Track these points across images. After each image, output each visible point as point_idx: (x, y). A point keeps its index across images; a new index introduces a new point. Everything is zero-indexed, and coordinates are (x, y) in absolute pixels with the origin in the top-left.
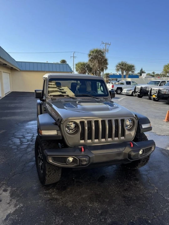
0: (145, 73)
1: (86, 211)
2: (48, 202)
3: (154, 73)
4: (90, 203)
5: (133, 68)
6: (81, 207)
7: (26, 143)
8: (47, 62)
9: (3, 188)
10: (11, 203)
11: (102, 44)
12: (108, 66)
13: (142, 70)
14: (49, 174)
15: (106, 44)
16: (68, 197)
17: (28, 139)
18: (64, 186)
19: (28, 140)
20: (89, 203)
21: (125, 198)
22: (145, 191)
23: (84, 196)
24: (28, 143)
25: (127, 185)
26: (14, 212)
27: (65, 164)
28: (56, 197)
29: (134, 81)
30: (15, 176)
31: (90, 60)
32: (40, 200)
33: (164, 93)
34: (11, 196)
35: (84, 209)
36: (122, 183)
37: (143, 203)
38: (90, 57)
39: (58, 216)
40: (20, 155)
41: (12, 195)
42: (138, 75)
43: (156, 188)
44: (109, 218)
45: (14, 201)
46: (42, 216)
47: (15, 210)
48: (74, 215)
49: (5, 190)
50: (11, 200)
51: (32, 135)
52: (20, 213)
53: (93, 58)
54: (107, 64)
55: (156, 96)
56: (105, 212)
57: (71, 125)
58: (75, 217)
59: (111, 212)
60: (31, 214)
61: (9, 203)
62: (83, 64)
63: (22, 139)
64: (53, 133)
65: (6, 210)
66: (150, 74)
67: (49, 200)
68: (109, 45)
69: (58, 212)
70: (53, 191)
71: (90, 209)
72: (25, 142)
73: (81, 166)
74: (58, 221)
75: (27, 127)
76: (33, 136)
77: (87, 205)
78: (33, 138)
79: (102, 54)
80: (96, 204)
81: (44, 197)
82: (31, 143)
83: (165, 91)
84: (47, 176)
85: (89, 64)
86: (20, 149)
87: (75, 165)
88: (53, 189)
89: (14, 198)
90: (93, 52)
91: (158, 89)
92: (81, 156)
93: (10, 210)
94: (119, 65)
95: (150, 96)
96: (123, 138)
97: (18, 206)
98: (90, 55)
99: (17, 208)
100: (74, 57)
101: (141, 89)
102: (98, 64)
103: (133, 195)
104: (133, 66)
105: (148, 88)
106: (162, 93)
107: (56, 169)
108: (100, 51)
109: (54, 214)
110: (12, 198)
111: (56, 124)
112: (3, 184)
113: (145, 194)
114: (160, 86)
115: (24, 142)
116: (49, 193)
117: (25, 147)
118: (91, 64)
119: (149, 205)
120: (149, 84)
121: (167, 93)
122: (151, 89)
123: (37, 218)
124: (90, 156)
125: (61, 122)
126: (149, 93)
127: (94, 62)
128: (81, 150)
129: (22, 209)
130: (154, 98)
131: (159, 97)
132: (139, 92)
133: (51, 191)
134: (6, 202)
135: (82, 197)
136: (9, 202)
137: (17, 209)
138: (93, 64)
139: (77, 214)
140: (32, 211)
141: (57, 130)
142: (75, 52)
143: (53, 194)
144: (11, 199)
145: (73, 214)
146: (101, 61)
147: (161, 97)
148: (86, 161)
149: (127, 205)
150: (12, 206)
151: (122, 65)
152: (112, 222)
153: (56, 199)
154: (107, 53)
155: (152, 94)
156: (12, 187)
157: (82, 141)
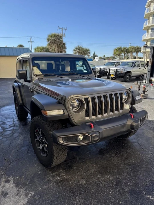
0: (97, 56)
1: (102, 185)
2: (60, 184)
3: (104, 56)
4: (102, 177)
5: (89, 52)
6: (95, 182)
7: (10, 129)
8: (6, 46)
9: (3, 180)
10: (20, 194)
11: (59, 29)
12: (66, 50)
13: (94, 53)
14: (57, 155)
15: (62, 29)
16: (78, 175)
17: (9, 124)
18: (68, 165)
19: (9, 126)
20: (100, 177)
21: (130, 166)
22: (143, 157)
23: (92, 171)
24: (11, 128)
25: (126, 153)
26: (27, 202)
27: (76, 142)
28: (65, 177)
29: (92, 63)
30: (12, 164)
31: (49, 44)
32: (51, 184)
33: (121, 72)
34: (17, 186)
35: (98, 183)
36: (121, 153)
37: (146, 167)
38: (48, 41)
39: (77, 196)
40: (8, 142)
41: (18, 184)
42: (92, 59)
43: (151, 152)
44: (126, 187)
45: (22, 191)
46: (60, 200)
47: (28, 200)
48: (92, 191)
49: (7, 182)
50: (18, 191)
51: (12, 120)
52: (35, 202)
53: (52, 43)
54: (65, 48)
55: (114, 75)
56: (119, 182)
57: (75, 102)
58: (93, 193)
59: (124, 181)
60: (48, 201)
61: (17, 195)
62: (42, 48)
63: (3, 126)
64: (59, 112)
65: (18, 202)
66: (101, 57)
67: (60, 182)
68: (65, 30)
69: (74, 192)
70: (61, 172)
71: (104, 183)
72: (8, 128)
73: (94, 142)
74: (79, 201)
75: (3, 112)
76: (14, 121)
77: (100, 179)
78: (14, 122)
79: (60, 38)
80: (107, 177)
81: (54, 180)
82: (15, 128)
83: (121, 70)
84: (55, 158)
85: (48, 48)
86: (6, 135)
87: (87, 142)
88: (59, 170)
89: (21, 188)
90: (51, 36)
91: (116, 69)
92: (92, 133)
93: (23, 201)
94: (76, 49)
95: (109, 75)
96: (121, 111)
97: (30, 195)
98: (48, 39)
99: (29, 197)
100: (31, 42)
101: (101, 70)
102: (58, 48)
103: (135, 161)
104: (88, 50)
105: (106, 69)
106: (119, 72)
107: (63, 150)
108: (58, 35)
109: (72, 195)
110: (19, 188)
111: (59, 103)
112: (2, 175)
113: (144, 159)
114: (115, 66)
115: (6, 128)
116: (57, 175)
117: (10, 133)
118: (50, 48)
119: (153, 168)
120: (106, 65)
121: (123, 72)
122: (110, 69)
123: (56, 202)
124: (100, 131)
125: (64, 101)
126: (108, 73)
127: (53, 46)
128: (91, 127)
129: (36, 197)
130: (112, 77)
131: (116, 76)
132: (98, 73)
133: (57, 172)
134: (14, 194)
135: (91, 173)
136: (17, 193)
137: (29, 199)
138: (52, 48)
139: (94, 189)
140: (48, 197)
141: (63, 109)
142: (32, 37)
143: (61, 175)
144: (17, 189)
145: (90, 190)
146: (59, 45)
147: (118, 75)
148: (98, 137)
149: (135, 172)
150: (23, 197)
151: (79, 49)
152: (129, 190)
153: (67, 179)
154: (64, 38)
155: (110, 74)
156: (14, 176)
157: (87, 118)
